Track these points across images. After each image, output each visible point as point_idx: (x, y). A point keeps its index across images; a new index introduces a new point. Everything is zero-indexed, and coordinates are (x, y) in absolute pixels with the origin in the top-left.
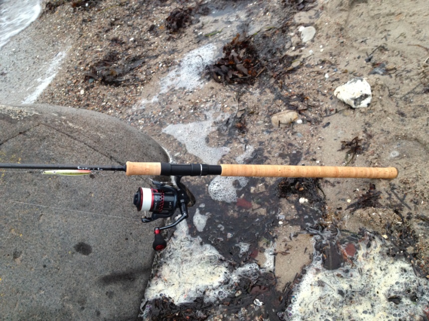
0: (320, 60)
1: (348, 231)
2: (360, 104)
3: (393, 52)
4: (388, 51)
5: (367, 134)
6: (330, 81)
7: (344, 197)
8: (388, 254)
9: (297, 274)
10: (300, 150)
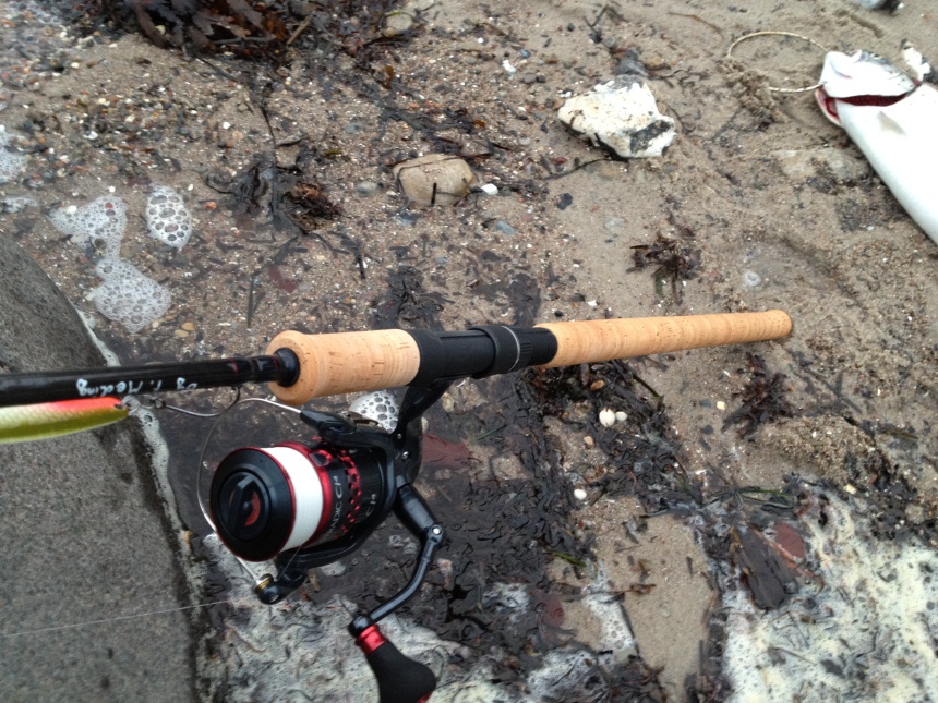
0: (466, 22)
1: (757, 490)
2: (645, 148)
3: (639, 24)
4: (627, 21)
5: (678, 226)
6: (522, 81)
7: (704, 396)
8: (876, 534)
9: (701, 642)
10: (523, 272)
